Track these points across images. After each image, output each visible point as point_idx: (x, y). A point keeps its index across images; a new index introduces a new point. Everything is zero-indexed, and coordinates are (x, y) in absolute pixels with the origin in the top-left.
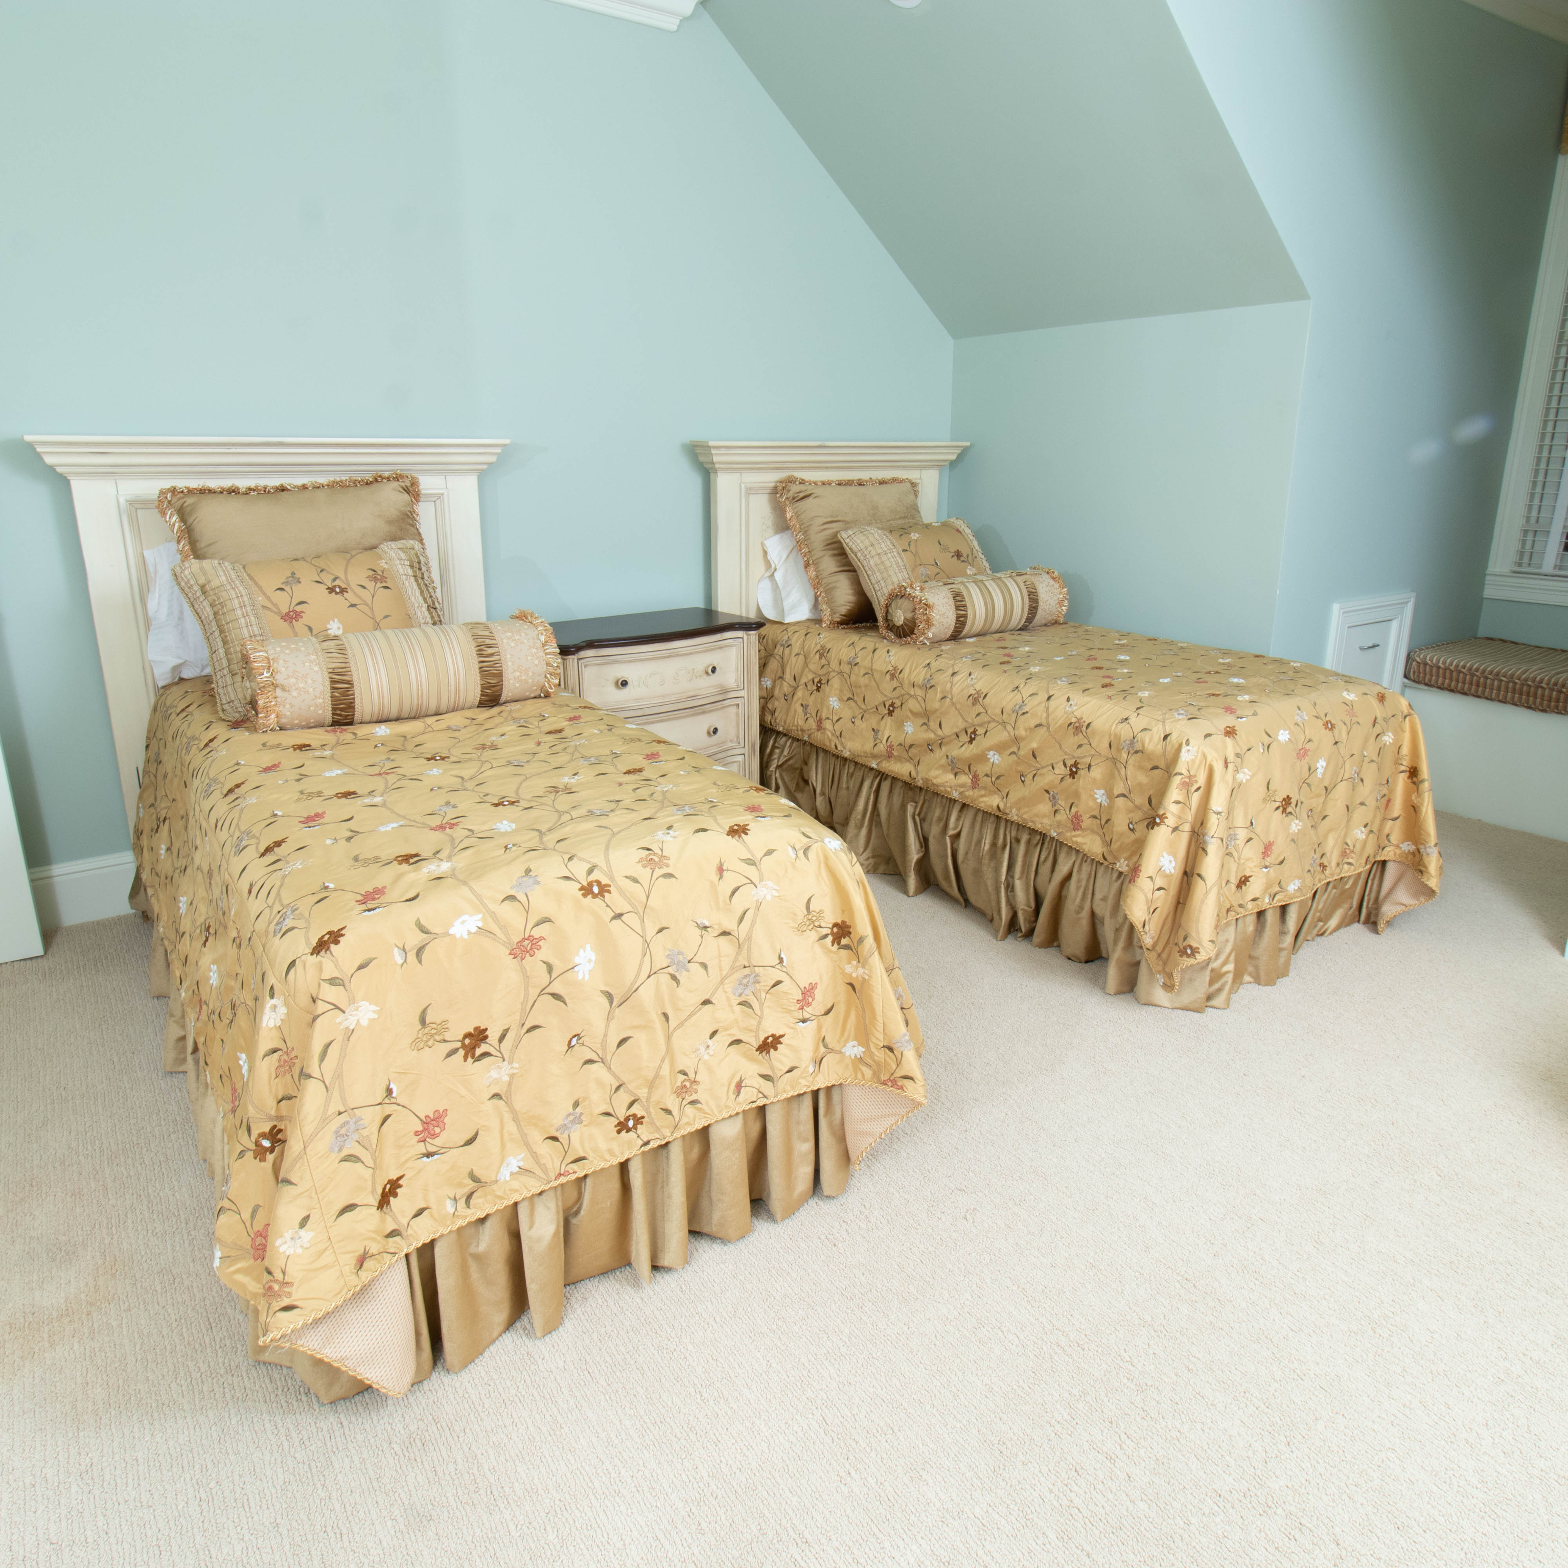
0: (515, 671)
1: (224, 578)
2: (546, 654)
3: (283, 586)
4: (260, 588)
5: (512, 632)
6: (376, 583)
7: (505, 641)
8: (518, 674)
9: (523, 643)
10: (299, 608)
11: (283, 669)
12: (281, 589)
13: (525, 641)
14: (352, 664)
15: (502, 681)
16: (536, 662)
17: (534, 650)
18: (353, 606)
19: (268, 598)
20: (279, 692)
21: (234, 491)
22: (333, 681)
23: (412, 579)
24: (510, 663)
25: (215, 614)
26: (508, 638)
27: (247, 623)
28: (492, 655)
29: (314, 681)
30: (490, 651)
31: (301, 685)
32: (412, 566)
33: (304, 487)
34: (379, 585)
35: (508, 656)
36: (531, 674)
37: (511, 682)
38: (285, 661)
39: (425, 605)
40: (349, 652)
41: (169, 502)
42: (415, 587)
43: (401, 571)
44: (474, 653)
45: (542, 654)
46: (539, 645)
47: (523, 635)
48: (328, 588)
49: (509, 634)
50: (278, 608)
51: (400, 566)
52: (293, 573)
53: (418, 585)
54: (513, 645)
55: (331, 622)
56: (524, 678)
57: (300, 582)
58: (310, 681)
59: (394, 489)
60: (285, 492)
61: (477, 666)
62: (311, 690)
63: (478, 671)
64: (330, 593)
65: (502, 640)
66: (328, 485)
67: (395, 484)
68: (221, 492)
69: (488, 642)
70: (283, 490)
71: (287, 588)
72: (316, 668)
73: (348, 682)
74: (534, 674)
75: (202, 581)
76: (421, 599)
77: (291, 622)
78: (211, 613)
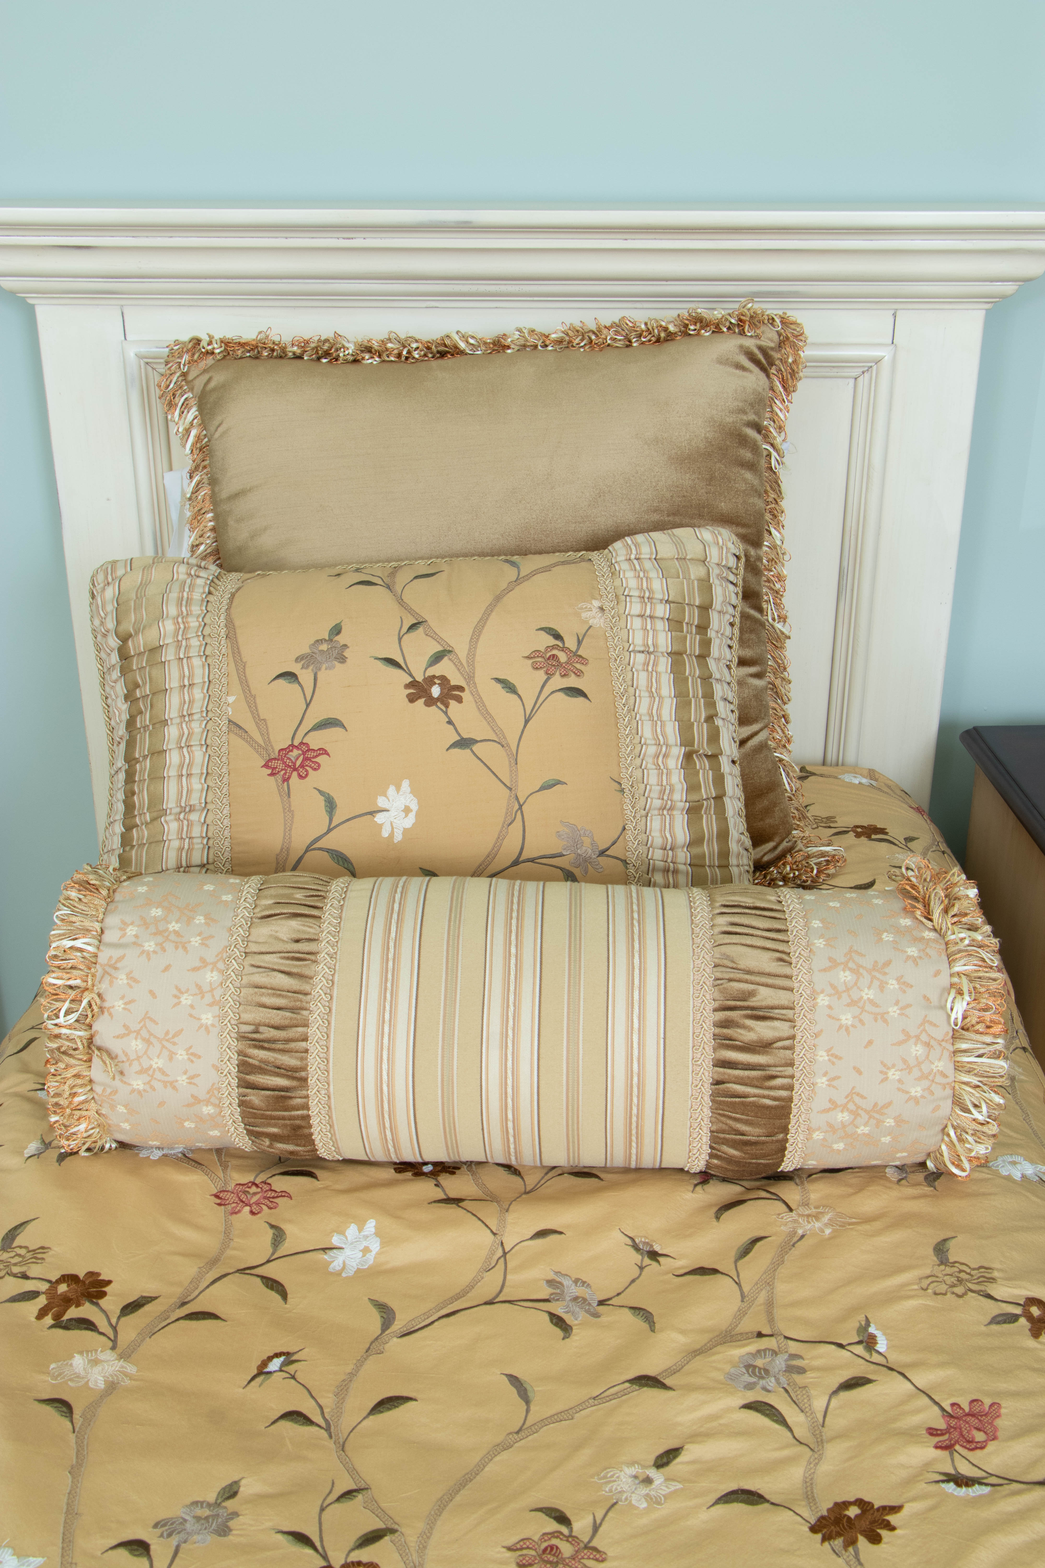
0: (834, 1105)
1: (169, 626)
2: (959, 1067)
3: (296, 668)
4: (241, 667)
5: (855, 972)
6: (549, 676)
7: (823, 1001)
8: (843, 1117)
9: (883, 1017)
10: (316, 740)
11: (119, 1005)
12: (289, 676)
13: (894, 1011)
14: (315, 1015)
15: (785, 1130)
16: (916, 1091)
17: (917, 1050)
18: (464, 743)
19: (250, 699)
20: (97, 1071)
21: (327, 354)
22: (245, 1067)
23: (664, 664)
24: (822, 1082)
25: (130, 723)
26: (836, 992)
27: (181, 766)
28: (764, 1046)
29: (193, 1056)
30: (763, 1030)
31: (158, 1063)
32: (675, 624)
33: (498, 346)
34: (558, 682)
35: (822, 1056)
36: (890, 1122)
37: (817, 1136)
38: (132, 979)
39: (678, 752)
40: (321, 971)
41: (184, 375)
42: (667, 688)
43: (638, 640)
44: (708, 1031)
45: (943, 1064)
46: (942, 1031)
47: (893, 985)
48: (413, 684)
49: (845, 976)
50: (266, 734)
51: (637, 623)
52: (337, 630)
53: (679, 680)
54: (847, 1018)
55: (391, 790)
56: (862, 1130)
57: (342, 659)
58: (181, 1055)
59: (723, 361)
60: (448, 361)
61: (708, 1073)
62: (182, 1080)
63: (707, 1090)
64: (412, 699)
65: (813, 996)
66: (560, 342)
67: (729, 345)
68: (300, 357)
69: (765, 996)
70: (442, 355)
71: (305, 677)
72: (208, 1018)
73: (291, 1072)
74: (899, 1121)
75: (128, 626)
76: (672, 732)
77: (286, 780)
78: (125, 717)
